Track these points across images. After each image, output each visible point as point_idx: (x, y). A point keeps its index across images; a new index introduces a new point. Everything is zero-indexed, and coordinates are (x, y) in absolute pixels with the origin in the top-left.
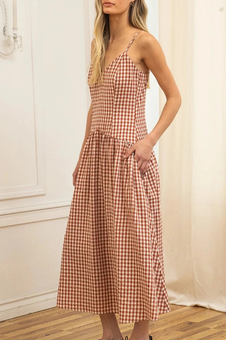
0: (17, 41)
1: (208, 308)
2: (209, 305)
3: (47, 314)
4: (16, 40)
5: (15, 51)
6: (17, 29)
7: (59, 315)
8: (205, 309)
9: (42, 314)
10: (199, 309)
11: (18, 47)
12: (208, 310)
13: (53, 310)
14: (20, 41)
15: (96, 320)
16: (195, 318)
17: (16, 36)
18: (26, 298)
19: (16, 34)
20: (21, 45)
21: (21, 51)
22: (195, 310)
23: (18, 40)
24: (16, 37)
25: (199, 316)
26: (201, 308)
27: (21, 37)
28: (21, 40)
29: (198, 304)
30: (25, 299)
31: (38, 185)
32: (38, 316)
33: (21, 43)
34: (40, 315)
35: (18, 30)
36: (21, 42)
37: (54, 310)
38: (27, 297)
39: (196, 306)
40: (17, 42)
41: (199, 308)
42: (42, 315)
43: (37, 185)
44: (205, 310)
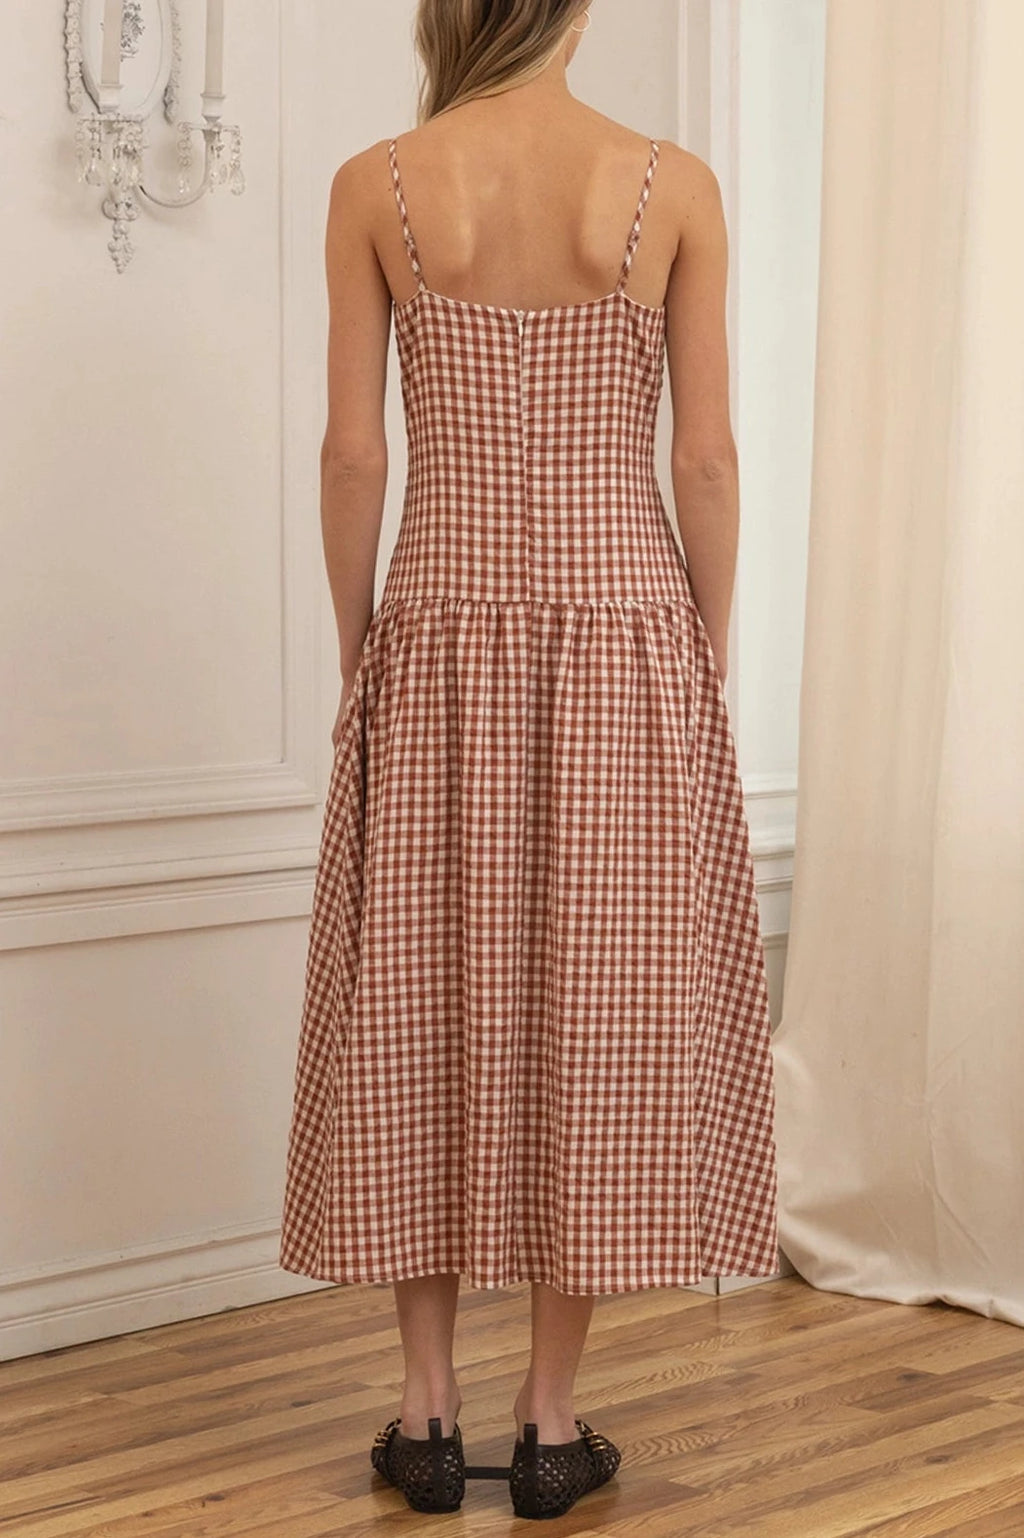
0: (220, 148)
1: (987, 1315)
2: (992, 1302)
3: (301, 1313)
4: (217, 144)
5: (209, 190)
6: (223, 98)
7: (355, 1318)
8: (972, 1318)
9: (283, 1313)
10: (952, 1319)
11: (223, 174)
12: (987, 1326)
13: (331, 1297)
14: (234, 151)
15: (507, 1348)
16: (930, 1355)
17: (216, 125)
18: (214, 1242)
19: (218, 118)
20: (236, 167)
21: (234, 192)
22: (931, 1322)
23: (220, 144)
24: (216, 130)
25: (948, 1350)
26: (956, 1315)
27: (235, 134)
28: (238, 143)
29: (945, 1297)
30: (214, 1245)
31: (284, 764)
32: (262, 1323)
33: (235, 156)
34: (272, 1316)
35: (226, 101)
36: (238, 152)
37: (332, 1300)
38: (218, 1237)
39: (939, 1305)
40: (221, 153)
41: (948, 1313)
42: (279, 1319)
43: (282, 762)
44: (974, 1322)
